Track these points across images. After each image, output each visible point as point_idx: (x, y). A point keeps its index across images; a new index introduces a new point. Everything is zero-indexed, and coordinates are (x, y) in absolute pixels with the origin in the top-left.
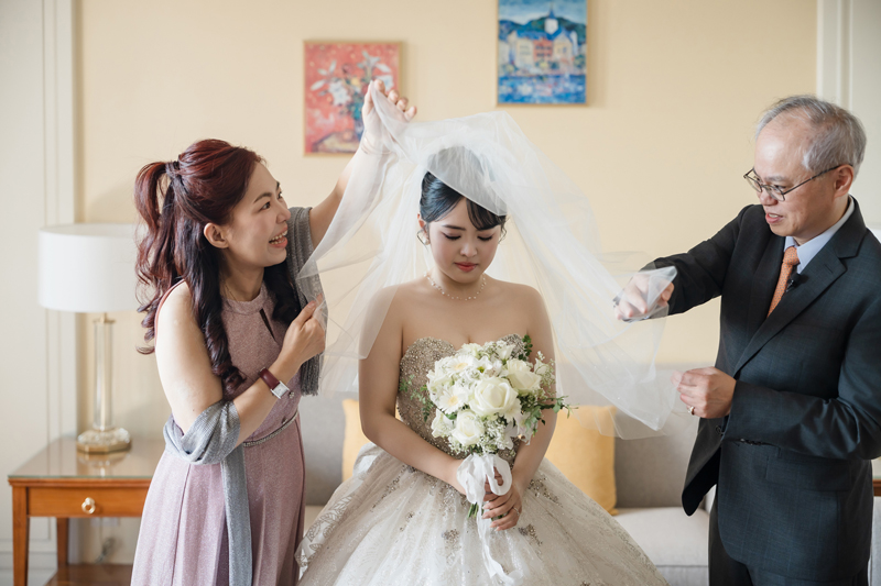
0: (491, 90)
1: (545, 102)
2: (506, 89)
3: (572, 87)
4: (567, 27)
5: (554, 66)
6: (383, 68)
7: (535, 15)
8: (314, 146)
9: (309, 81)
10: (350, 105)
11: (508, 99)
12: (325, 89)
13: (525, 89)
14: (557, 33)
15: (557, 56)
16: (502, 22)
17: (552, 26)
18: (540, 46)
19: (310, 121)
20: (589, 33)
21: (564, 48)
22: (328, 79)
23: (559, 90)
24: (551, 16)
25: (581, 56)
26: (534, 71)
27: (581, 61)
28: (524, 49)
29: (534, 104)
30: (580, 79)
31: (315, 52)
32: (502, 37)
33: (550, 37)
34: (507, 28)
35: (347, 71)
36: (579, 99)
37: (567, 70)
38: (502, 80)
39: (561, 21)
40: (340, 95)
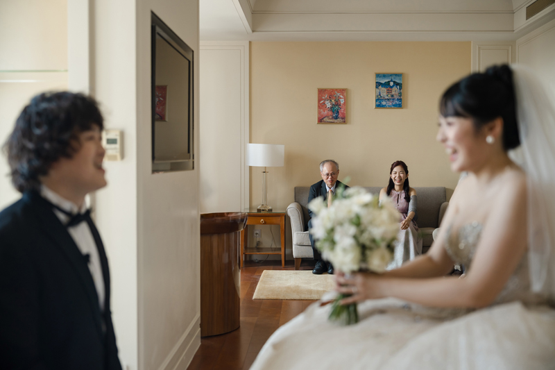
0: (374, 103)
1: (390, 107)
2: (378, 103)
3: (398, 102)
4: (396, 84)
5: (392, 96)
6: (342, 96)
7: (387, 81)
8: (321, 121)
9: (319, 101)
10: (331, 108)
11: (379, 106)
12: (324, 103)
13: (384, 103)
14: (393, 86)
15: (393, 93)
16: (377, 83)
17: (392, 84)
18: (388, 90)
19: (319, 113)
20: (403, 85)
21: (395, 90)
22: (325, 100)
23: (394, 103)
24: (391, 81)
25: (401, 93)
26: (387, 97)
27: (400, 94)
28: (384, 91)
29: (387, 108)
30: (400, 100)
31: (321, 92)
32: (377, 87)
33: (391, 87)
34: (378, 84)
35: (330, 98)
36: (400, 106)
37: (396, 97)
38: (376, 100)
39: (394, 82)
40: (329, 105)
